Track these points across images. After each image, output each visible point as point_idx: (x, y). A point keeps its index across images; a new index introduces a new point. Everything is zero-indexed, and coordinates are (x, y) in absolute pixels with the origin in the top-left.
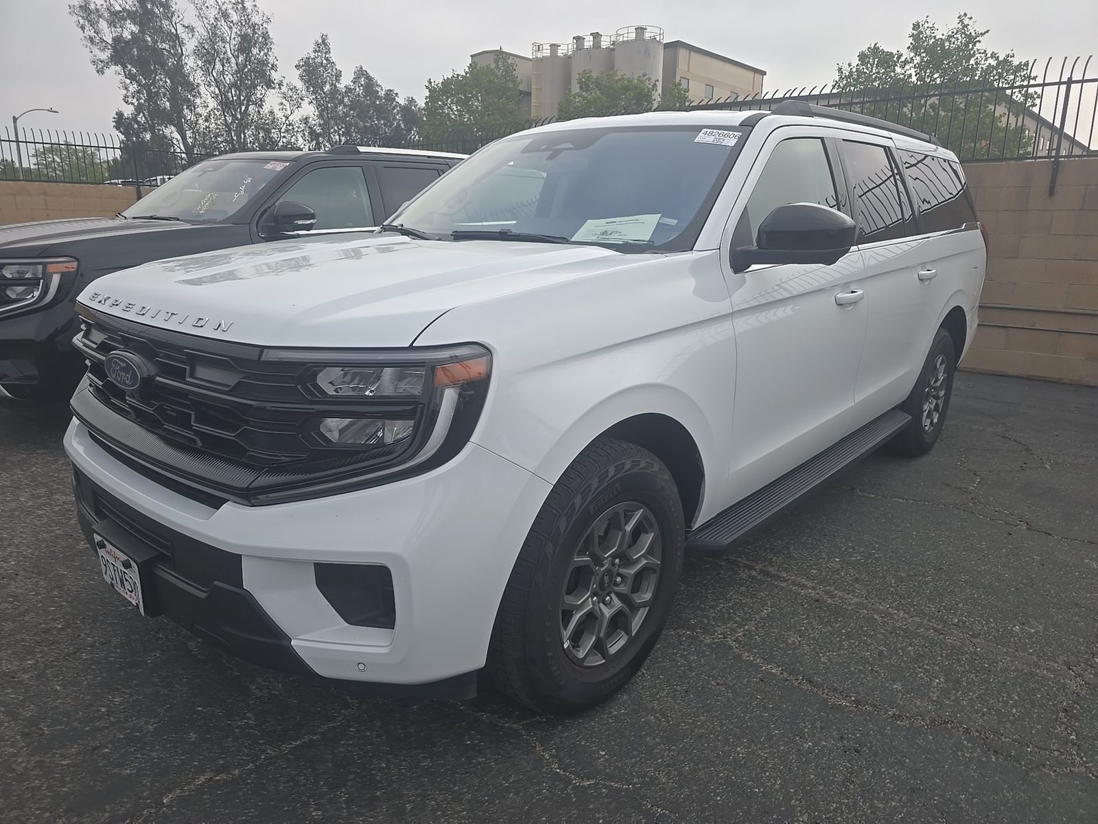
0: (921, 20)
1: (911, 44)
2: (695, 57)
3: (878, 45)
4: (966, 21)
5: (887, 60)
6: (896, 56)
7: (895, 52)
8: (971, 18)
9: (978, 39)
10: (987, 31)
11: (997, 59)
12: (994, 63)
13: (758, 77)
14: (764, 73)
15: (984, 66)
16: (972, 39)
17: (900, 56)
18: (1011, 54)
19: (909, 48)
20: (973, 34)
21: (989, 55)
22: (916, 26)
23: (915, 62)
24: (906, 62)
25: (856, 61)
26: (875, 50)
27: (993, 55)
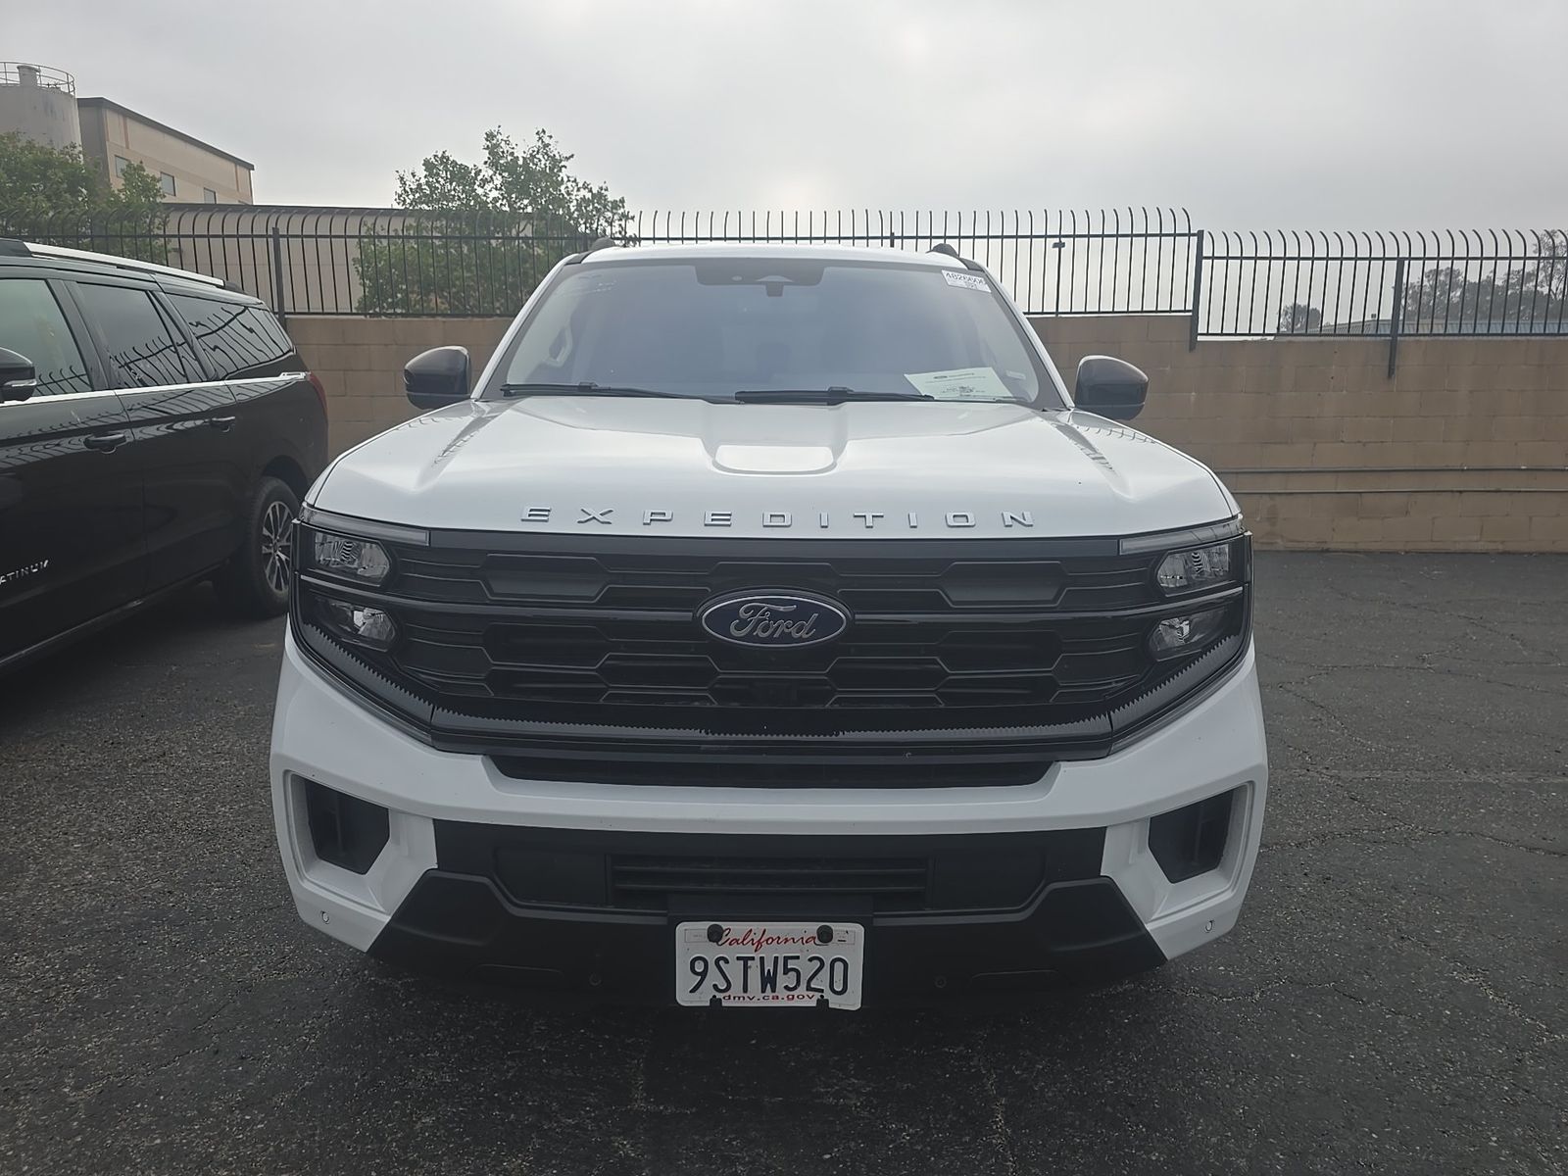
0: (494, 129)
1: (489, 158)
2: (134, 127)
3: (447, 154)
4: (547, 140)
5: (462, 175)
6: (473, 171)
7: (471, 166)
8: (551, 137)
9: (563, 163)
10: (572, 156)
11: (590, 191)
12: (589, 196)
13: (242, 171)
14: (250, 167)
15: (578, 198)
16: (556, 164)
17: (478, 172)
18: (604, 187)
19: (486, 163)
20: (557, 157)
21: (580, 185)
22: (490, 136)
23: (496, 182)
24: (484, 181)
25: (421, 173)
26: (444, 159)
27: (585, 186)
